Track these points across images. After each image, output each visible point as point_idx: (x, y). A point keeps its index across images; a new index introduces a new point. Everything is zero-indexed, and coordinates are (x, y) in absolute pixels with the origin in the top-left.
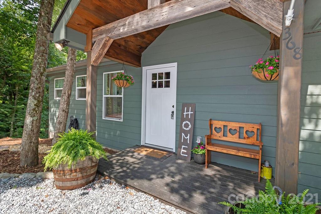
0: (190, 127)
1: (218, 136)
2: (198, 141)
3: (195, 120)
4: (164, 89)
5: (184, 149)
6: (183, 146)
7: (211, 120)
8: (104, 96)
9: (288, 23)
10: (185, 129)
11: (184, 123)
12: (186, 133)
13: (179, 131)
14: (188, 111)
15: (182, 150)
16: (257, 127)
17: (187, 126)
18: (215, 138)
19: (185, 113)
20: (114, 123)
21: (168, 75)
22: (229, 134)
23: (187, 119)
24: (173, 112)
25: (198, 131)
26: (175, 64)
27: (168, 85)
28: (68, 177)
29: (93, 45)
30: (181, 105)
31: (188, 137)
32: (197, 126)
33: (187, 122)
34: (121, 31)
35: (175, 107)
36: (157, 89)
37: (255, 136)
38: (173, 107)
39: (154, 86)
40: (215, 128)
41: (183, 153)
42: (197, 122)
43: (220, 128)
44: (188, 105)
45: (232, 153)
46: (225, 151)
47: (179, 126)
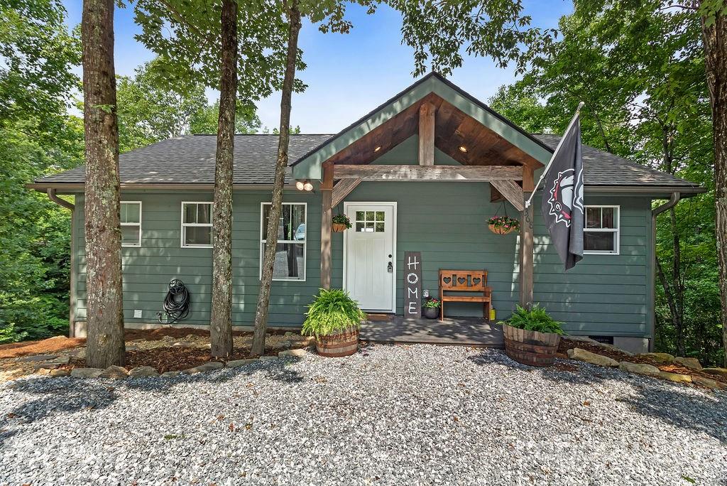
0: (417, 279)
1: (447, 286)
2: (427, 295)
3: (421, 271)
5: (412, 305)
6: (411, 303)
7: (440, 270)
8: (263, 241)
9: (527, 207)
10: (411, 282)
11: (409, 275)
14: (412, 261)
15: (410, 308)
16: (482, 273)
17: (412, 278)
18: (445, 289)
19: (409, 264)
20: (286, 284)
21: (381, 216)
22: (458, 283)
23: (412, 270)
25: (426, 283)
26: (395, 204)
27: (381, 228)
28: (348, 341)
29: (335, 183)
30: (403, 255)
31: (416, 291)
32: (425, 278)
33: (413, 274)
34: (384, 177)
35: (395, 256)
37: (481, 282)
38: (391, 256)
39: (360, 228)
40: (445, 278)
41: (412, 310)
42: (425, 273)
43: (449, 278)
44: (412, 254)
45: (467, 300)
46: (461, 300)
47: (402, 280)
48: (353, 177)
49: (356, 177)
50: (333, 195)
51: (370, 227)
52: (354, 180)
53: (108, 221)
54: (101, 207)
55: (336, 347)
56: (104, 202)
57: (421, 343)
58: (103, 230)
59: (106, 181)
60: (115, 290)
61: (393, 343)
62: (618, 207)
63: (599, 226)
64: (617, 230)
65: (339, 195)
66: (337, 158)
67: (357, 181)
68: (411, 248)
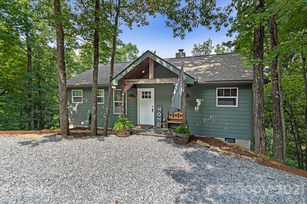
1: (171, 117)
2: (164, 120)
3: (162, 112)
4: (148, 99)
5: (159, 124)
7: (168, 112)
8: (114, 102)
11: (158, 113)
12: (159, 117)
13: (156, 117)
14: (159, 108)
17: (159, 114)
18: (170, 118)
19: (158, 109)
20: (120, 115)
21: (150, 93)
22: (175, 117)
23: (159, 111)
24: (153, 109)
25: (164, 116)
26: (154, 89)
27: (150, 97)
29: (125, 85)
30: (156, 106)
31: (160, 119)
32: (163, 114)
33: (159, 113)
35: (154, 107)
36: (145, 99)
38: (153, 107)
39: (143, 97)
40: (170, 115)
43: (172, 115)
44: (159, 106)
45: (176, 122)
46: (173, 122)
47: (156, 115)
48: (130, 83)
49: (131, 83)
50: (125, 89)
51: (146, 97)
52: (130, 84)
53: (64, 99)
54: (62, 96)
55: (121, 134)
56: (63, 94)
57: (150, 135)
58: (63, 102)
59: (63, 89)
60: (66, 117)
61: (139, 134)
62: (237, 88)
63: (229, 96)
64: (237, 97)
65: (126, 89)
66: (125, 78)
67: (131, 84)
68: (159, 104)
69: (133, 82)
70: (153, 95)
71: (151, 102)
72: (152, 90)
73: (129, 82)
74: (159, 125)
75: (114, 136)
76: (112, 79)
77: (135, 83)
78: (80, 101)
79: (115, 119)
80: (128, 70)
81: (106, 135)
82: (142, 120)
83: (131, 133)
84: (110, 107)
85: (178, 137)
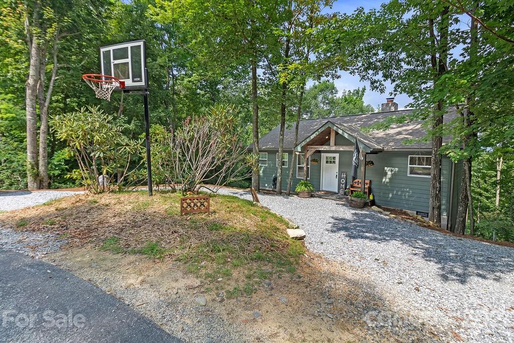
2: (347, 187)
3: (346, 178)
4: (332, 164)
5: (342, 190)
8: (297, 166)
12: (343, 184)
13: (339, 183)
14: (343, 175)
17: (343, 181)
18: (354, 186)
21: (334, 158)
24: (337, 175)
25: (348, 183)
27: (334, 162)
29: (308, 151)
30: (340, 172)
31: (343, 186)
32: (347, 181)
33: (343, 179)
36: (329, 164)
39: (327, 162)
42: (348, 180)
44: (343, 172)
45: (359, 190)
46: (357, 190)
47: (339, 181)
50: (307, 155)
51: (331, 162)
52: (312, 150)
55: (302, 195)
63: (424, 165)
65: (309, 155)
66: (308, 144)
67: (314, 150)
68: (343, 170)
69: (315, 148)
70: (337, 161)
71: (335, 168)
72: (337, 155)
73: (312, 148)
74: (342, 192)
75: (296, 196)
76: (296, 145)
77: (318, 149)
78: (266, 164)
79: (296, 182)
80: (312, 137)
81: (289, 194)
82: (325, 187)
83: (312, 196)
84: (294, 171)
85: (352, 200)
